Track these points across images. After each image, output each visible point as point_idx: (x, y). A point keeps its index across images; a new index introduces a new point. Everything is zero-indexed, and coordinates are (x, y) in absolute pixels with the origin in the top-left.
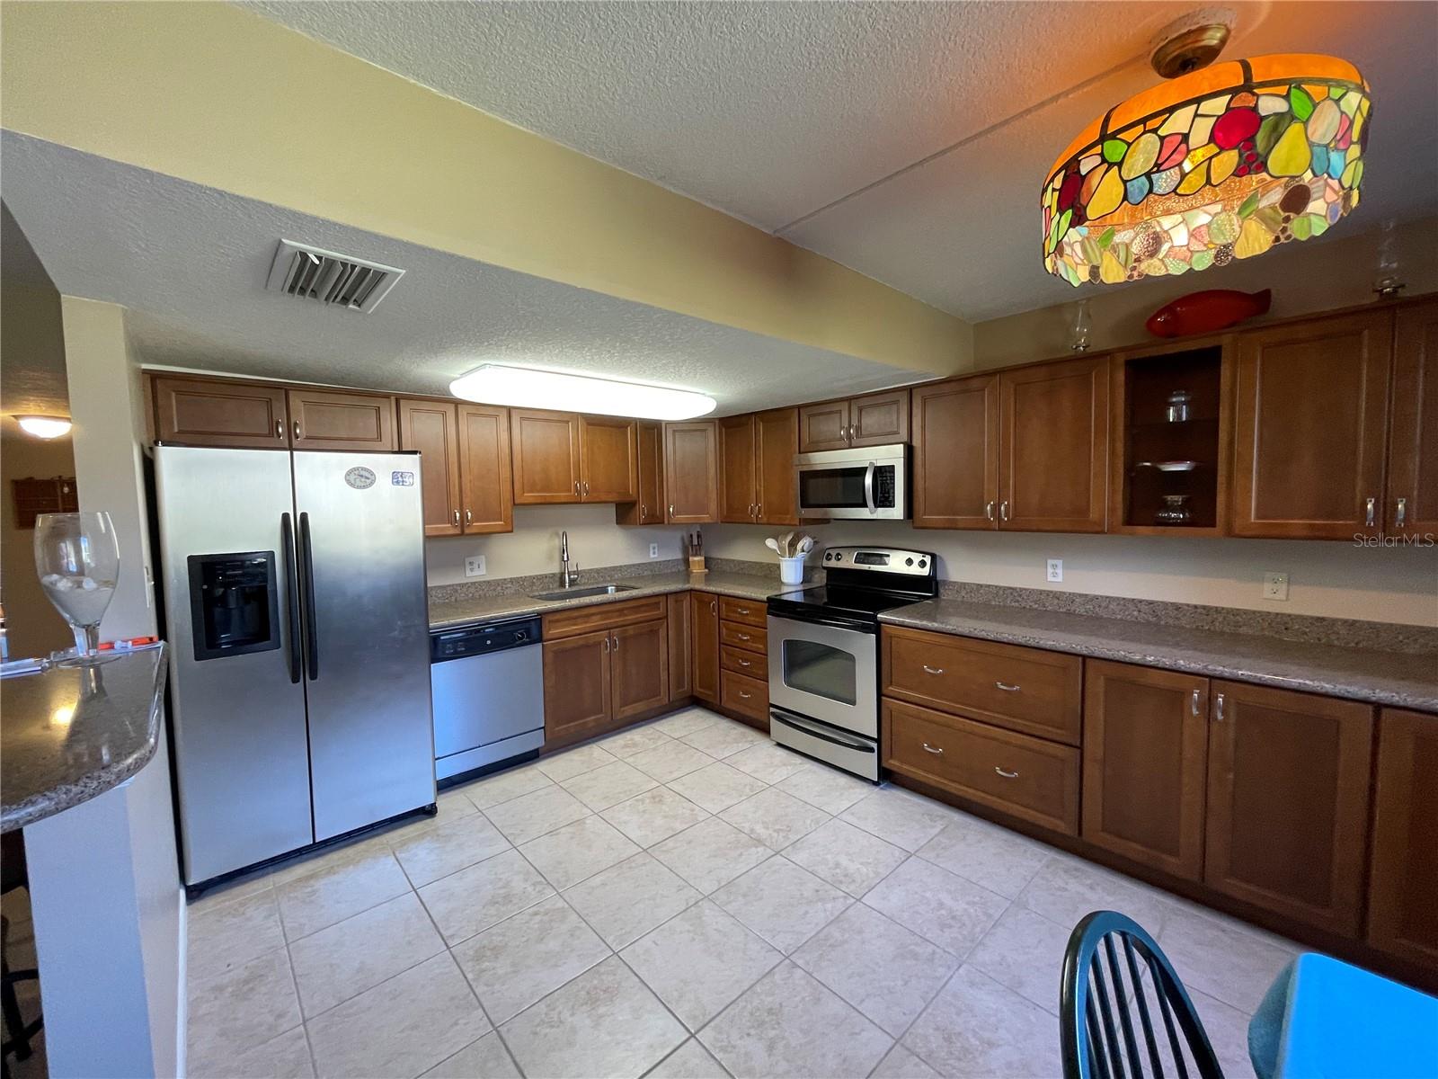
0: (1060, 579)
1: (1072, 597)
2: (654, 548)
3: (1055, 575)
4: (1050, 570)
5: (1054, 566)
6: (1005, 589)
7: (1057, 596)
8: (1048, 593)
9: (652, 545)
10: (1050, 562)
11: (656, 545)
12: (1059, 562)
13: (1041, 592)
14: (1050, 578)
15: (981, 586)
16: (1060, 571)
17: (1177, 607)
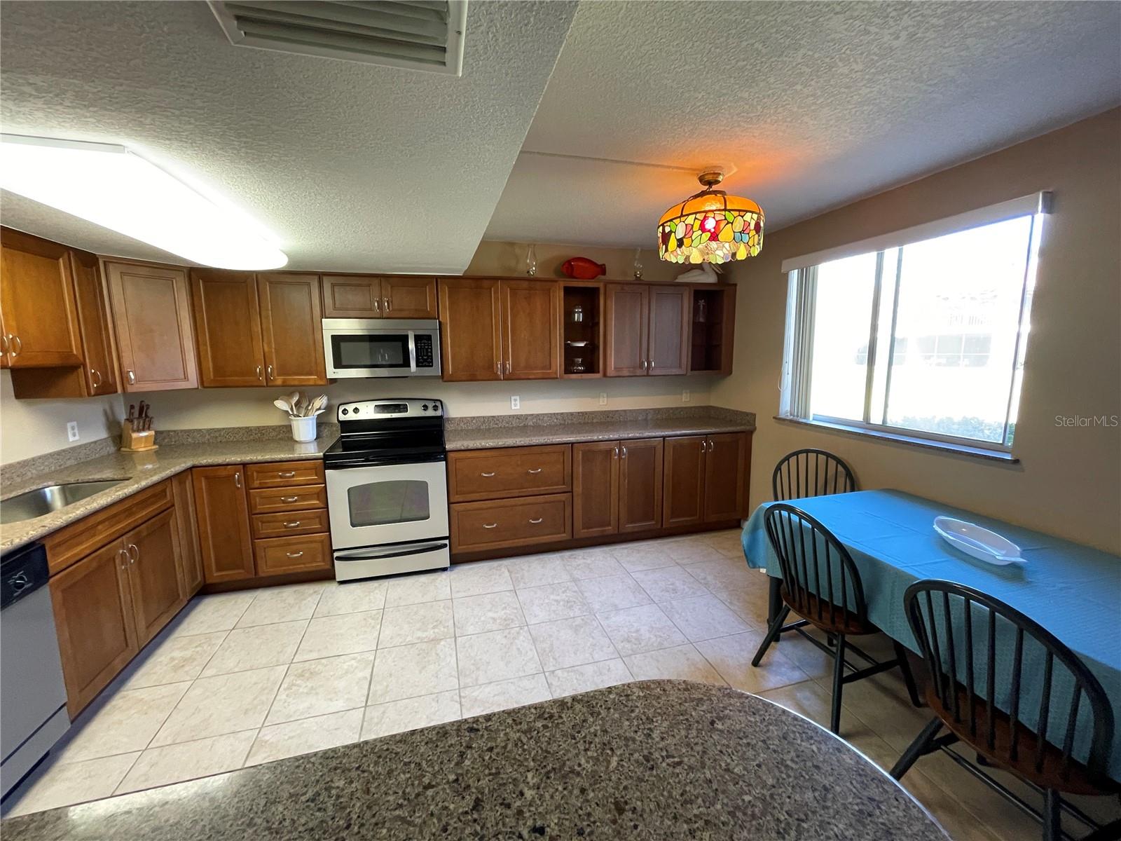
0: (518, 407)
1: (526, 416)
2: (73, 428)
3: (515, 405)
4: (513, 403)
5: (515, 400)
6: (489, 417)
7: (518, 417)
8: (513, 416)
9: (69, 425)
10: (513, 398)
11: (75, 423)
12: (518, 398)
13: (510, 416)
14: (513, 408)
15: (474, 418)
16: (518, 402)
17: (572, 414)
